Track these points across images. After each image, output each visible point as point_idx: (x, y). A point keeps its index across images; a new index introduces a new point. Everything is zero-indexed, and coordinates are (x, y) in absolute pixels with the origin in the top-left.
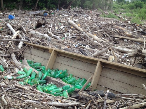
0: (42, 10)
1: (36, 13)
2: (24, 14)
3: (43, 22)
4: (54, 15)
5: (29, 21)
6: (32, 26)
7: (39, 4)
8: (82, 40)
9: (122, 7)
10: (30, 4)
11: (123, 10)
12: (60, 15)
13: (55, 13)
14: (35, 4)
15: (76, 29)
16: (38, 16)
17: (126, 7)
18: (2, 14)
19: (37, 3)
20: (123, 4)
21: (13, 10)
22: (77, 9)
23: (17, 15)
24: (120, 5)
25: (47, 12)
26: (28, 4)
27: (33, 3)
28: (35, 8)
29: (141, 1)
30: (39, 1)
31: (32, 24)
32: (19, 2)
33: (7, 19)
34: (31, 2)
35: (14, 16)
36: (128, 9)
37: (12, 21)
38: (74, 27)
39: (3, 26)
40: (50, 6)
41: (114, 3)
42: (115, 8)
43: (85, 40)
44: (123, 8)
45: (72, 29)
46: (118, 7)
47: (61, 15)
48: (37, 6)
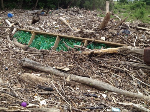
0: (40, 9)
1: (34, 12)
2: (23, 12)
3: (38, 19)
4: (52, 14)
5: (27, 19)
6: (28, 23)
7: (39, 4)
8: (67, 32)
9: (124, 7)
10: (30, 4)
11: (124, 10)
12: (56, 14)
13: (53, 13)
14: (35, 4)
15: (65, 25)
16: (36, 14)
17: (128, 8)
18: (1, 12)
19: (37, 3)
20: (124, 5)
21: (13, 9)
22: (75, 9)
23: (16, 14)
24: (121, 5)
25: (44, 12)
26: (28, 4)
27: (33, 3)
28: (35, 7)
29: (143, 2)
30: (38, 1)
31: (29, 21)
32: (19, 2)
33: (6, 17)
34: (31, 2)
35: (13, 14)
36: (129, 9)
37: (11, 18)
38: (64, 23)
39: (2, 22)
40: (49, 6)
41: (116, 3)
42: (116, 8)
43: (68, 33)
44: (124, 9)
45: (61, 24)
46: (120, 7)
47: (58, 14)
48: (36, 5)
